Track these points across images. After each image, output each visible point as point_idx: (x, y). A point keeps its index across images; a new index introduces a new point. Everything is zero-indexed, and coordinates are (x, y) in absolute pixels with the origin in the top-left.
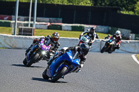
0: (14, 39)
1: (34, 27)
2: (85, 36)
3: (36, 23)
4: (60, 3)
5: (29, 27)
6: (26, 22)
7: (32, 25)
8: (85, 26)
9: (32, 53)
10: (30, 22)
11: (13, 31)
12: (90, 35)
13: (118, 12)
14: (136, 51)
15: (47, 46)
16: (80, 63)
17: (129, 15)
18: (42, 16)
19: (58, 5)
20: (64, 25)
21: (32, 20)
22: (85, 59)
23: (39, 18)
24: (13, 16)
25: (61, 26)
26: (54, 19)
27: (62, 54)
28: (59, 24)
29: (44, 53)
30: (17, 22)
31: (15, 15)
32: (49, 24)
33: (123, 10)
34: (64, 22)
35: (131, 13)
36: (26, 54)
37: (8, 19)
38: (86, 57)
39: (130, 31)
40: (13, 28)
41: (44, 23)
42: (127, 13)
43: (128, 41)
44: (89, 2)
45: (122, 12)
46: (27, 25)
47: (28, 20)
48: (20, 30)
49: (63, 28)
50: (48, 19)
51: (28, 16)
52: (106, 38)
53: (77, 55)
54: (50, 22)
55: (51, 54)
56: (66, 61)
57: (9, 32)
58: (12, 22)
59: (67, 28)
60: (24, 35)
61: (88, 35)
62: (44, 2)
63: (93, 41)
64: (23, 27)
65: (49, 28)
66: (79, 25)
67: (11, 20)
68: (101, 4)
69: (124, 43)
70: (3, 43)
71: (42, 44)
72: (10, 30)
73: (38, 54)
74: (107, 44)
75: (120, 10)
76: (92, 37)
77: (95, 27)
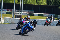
0: (13, 20)
1: (22, 14)
3: (23, 13)
4: (33, 4)
5: (20, 14)
6: (18, 12)
8: (44, 14)
10: (20, 12)
11: (13, 16)
12: (51, 18)
13: (58, 8)
19: (32, 5)
20: (34, 13)
21: (21, 11)
23: (24, 11)
24: (13, 10)
25: (33, 14)
27: (26, 24)
30: (14, 12)
31: (13, 9)
32: (28, 13)
37: (10, 11)
40: (13, 15)
44: (45, 3)
46: (19, 13)
47: (19, 11)
48: (16, 16)
50: (28, 11)
51: (19, 9)
54: (29, 12)
56: (28, 27)
57: (11, 17)
58: (12, 12)
59: (36, 15)
62: (26, 4)
64: (17, 14)
65: (28, 15)
66: (41, 13)
67: (12, 11)
68: (50, 4)
70: (8, 21)
72: (12, 16)
73: (21, 25)
77: (48, 14)
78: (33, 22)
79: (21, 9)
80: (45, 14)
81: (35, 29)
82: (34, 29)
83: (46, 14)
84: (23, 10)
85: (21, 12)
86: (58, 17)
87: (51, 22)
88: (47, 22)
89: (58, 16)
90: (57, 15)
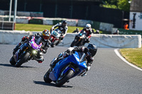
1: (14, 22)
2: (56, 30)
3: (17, 17)
5: (10, 21)
6: (6, 16)
7: (12, 20)
8: (67, 20)
9: (21, 52)
10: (10, 16)
12: (62, 29)
13: (100, 5)
14: (119, 46)
15: (38, 44)
16: (87, 65)
17: (112, 9)
18: (23, 10)
20: (45, 19)
21: (13, 14)
22: (92, 60)
23: (19, 13)
25: (42, 21)
26: (35, 13)
27: (67, 56)
28: (40, 18)
29: (35, 52)
32: (30, 18)
33: (106, 4)
34: (45, 16)
35: (114, 7)
36: (14, 53)
38: (93, 58)
39: (113, 25)
41: (24, 17)
42: (109, 7)
43: (111, 35)
45: (104, 6)
46: (7, 19)
47: (8, 14)
49: (44, 23)
50: (28, 13)
51: (9, 10)
52: (75, 32)
53: (85, 57)
54: (31, 16)
55: (41, 53)
56: (72, 64)
59: (48, 23)
60: (4, 29)
61: (59, 28)
63: (64, 35)
64: (3, 22)
65: (30, 22)
66: (60, 19)
69: (106, 38)
71: (33, 42)
73: (28, 54)
74: (77, 37)
75: (103, 4)
76: (64, 31)
77: (77, 21)
78: (86, 49)
79: (13, 9)
80: (70, 20)
81: (89, 68)
82: (87, 69)
83: (73, 20)
84: (17, 10)
85: (13, 16)
86: (101, 28)
87: (62, 39)
88: (54, 37)
89: (101, 24)
90: (98, 23)
